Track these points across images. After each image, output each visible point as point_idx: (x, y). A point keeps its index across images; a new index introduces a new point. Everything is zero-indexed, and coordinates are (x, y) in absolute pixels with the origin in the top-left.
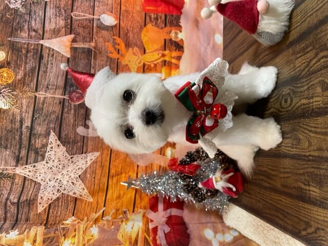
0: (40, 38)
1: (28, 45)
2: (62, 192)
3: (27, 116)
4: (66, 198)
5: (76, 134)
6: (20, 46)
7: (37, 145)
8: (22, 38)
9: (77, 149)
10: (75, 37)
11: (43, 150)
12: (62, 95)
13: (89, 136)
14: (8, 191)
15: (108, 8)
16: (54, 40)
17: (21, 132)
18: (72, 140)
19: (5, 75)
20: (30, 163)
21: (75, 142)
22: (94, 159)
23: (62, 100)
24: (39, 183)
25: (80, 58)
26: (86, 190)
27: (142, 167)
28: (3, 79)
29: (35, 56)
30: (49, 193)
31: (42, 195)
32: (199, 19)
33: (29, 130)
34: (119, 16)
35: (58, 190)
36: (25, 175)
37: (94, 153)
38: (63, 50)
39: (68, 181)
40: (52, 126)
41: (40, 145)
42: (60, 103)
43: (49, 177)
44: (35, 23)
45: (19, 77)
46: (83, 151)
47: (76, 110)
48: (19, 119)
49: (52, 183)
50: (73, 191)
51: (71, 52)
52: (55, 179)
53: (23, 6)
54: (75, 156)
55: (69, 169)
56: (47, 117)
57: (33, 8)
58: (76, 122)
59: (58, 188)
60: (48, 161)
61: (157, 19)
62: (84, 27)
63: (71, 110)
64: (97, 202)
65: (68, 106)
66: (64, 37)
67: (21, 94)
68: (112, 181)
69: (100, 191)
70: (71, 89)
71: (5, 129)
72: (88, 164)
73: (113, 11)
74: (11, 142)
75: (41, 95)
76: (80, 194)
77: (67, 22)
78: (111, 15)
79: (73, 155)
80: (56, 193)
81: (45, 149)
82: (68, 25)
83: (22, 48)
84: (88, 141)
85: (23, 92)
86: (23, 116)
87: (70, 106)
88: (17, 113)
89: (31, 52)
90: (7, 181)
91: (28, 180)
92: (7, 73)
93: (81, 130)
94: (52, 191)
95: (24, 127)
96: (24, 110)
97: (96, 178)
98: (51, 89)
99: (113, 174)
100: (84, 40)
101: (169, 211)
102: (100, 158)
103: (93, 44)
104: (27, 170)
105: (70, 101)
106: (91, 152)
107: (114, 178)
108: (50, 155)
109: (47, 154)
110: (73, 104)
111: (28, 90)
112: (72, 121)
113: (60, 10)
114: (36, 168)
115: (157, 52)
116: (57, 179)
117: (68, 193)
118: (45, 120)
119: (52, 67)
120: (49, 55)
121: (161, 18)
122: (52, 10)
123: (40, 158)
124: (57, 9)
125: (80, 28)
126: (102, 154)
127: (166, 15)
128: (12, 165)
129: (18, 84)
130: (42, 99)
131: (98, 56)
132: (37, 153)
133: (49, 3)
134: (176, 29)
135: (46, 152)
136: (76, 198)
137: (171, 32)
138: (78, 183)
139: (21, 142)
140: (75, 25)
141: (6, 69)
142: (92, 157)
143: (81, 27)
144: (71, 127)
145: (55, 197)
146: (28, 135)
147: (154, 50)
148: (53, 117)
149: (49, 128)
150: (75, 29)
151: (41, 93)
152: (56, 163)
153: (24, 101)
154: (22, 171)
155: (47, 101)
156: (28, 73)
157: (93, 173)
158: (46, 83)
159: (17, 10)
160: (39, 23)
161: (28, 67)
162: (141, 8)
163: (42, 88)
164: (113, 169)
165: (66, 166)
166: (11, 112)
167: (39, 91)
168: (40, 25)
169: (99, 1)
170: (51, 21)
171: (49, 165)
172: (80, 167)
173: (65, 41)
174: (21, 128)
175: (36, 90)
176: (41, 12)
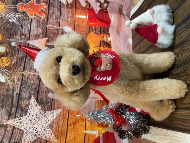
0: (27, 40)
1: (20, 43)
2: (38, 136)
3: (17, 87)
4: (40, 141)
5: (48, 97)
7: (22, 105)
8: (16, 39)
9: (47, 108)
10: (48, 39)
11: (26, 108)
13: (55, 99)
14: (2, 136)
15: (68, 23)
16: (36, 41)
17: (13, 97)
18: (45, 101)
19: (5, 61)
20: (18, 117)
21: (47, 103)
22: (58, 113)
24: (23, 131)
26: (53, 135)
28: (3, 64)
30: (29, 137)
31: (25, 139)
32: (119, 30)
33: (18, 96)
34: (74, 28)
35: (35, 135)
36: (14, 125)
37: (58, 110)
38: (41, 47)
39: (42, 129)
40: (32, 92)
41: (24, 105)
42: (38, 78)
43: (29, 126)
44: (25, 31)
45: (13, 62)
46: (51, 108)
48: (12, 89)
49: (31, 130)
50: (45, 136)
52: (33, 127)
53: (17, 21)
54: (47, 112)
55: (42, 121)
56: (30, 87)
57: (24, 22)
58: (48, 90)
59: (35, 133)
60: (29, 115)
61: (96, 29)
62: (54, 34)
66: (42, 39)
67: (14, 73)
68: (70, 128)
69: (62, 135)
71: (3, 95)
72: (55, 117)
73: (71, 25)
74: (6, 103)
75: (26, 73)
76: (50, 137)
77: (44, 30)
78: (69, 27)
79: (45, 111)
80: (33, 137)
81: (28, 108)
82: (44, 32)
84: (54, 102)
85: (16, 72)
86: (15, 86)
88: (11, 85)
90: (2, 130)
91: (16, 129)
93: (50, 95)
94: (31, 136)
95: (15, 93)
96: (15, 83)
97: (60, 127)
99: (70, 123)
102: (62, 113)
104: (15, 122)
106: (57, 109)
107: (71, 126)
108: (31, 111)
109: (28, 111)
111: (19, 71)
113: (40, 23)
114: (21, 120)
115: (96, 48)
116: (35, 128)
117: (42, 137)
118: (28, 89)
121: (98, 29)
122: (35, 23)
123: (24, 114)
124: (38, 23)
125: (51, 34)
126: (63, 110)
127: (101, 27)
128: (6, 118)
129: (12, 66)
130: (27, 76)
132: (22, 110)
133: (33, 20)
134: (106, 35)
135: (28, 110)
136: (47, 140)
137: (104, 37)
138: (48, 130)
139: (13, 103)
140: (48, 32)
141: (5, 57)
142: (57, 112)
144: (45, 93)
145: (33, 140)
146: (17, 98)
147: (94, 47)
148: (34, 86)
149: (31, 94)
150: (48, 34)
151: (27, 72)
152: (34, 117)
153: (16, 77)
154: (12, 123)
155: (30, 77)
156: (19, 60)
157: (58, 123)
158: (30, 66)
159: (14, 23)
160: (27, 31)
161: (19, 56)
162: (86, 23)
163: (28, 69)
164: (70, 120)
165: (41, 119)
166: (7, 84)
167: (26, 71)
168: (28, 32)
169: (63, 19)
170: (34, 30)
171: (29, 118)
172: (50, 119)
173: (43, 41)
174: (13, 94)
175: (24, 70)
176: (28, 24)
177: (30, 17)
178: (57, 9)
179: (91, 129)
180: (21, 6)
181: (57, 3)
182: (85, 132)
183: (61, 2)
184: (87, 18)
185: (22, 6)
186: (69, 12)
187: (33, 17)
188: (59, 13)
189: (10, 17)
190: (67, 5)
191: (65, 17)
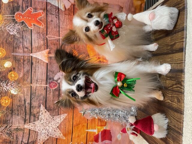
0: (30, 52)
1: (24, 57)
2: (50, 136)
4: (52, 139)
6: (19, 58)
7: (34, 112)
9: (55, 113)
10: (50, 50)
11: (37, 115)
12: (45, 85)
14: (22, 137)
16: (38, 53)
17: (25, 106)
18: (52, 108)
20: (32, 122)
21: (54, 109)
22: (64, 117)
24: (37, 132)
25: (53, 63)
26: (62, 134)
28: (12, 78)
29: (28, 63)
30: (43, 137)
31: (40, 138)
33: (29, 105)
35: (48, 135)
36: (30, 128)
38: (44, 59)
39: (52, 130)
41: (36, 113)
42: (45, 89)
43: (42, 128)
44: (26, 44)
45: (21, 76)
46: (58, 114)
47: (53, 92)
48: (23, 99)
49: (44, 131)
50: (55, 135)
51: (48, 60)
53: (18, 33)
54: (55, 116)
55: (52, 124)
56: (38, 97)
57: (24, 34)
58: (54, 99)
59: (47, 134)
60: (41, 120)
62: (54, 45)
63: (50, 93)
64: (68, 139)
66: (44, 51)
67: (23, 86)
68: (75, 129)
69: (69, 134)
70: (50, 81)
72: (62, 121)
74: (21, 112)
75: (34, 85)
76: (59, 136)
77: (45, 42)
80: (46, 137)
81: (39, 114)
82: (45, 44)
83: (20, 59)
85: (24, 84)
86: (26, 97)
87: (50, 91)
88: (22, 96)
89: (26, 61)
90: (21, 132)
91: (31, 131)
92: (14, 74)
95: (26, 103)
96: (25, 94)
97: (66, 127)
98: (39, 82)
99: (75, 125)
101: (104, 141)
102: (68, 116)
104: (31, 126)
106: (63, 114)
107: (76, 127)
108: (42, 117)
109: (40, 117)
110: (51, 89)
111: (27, 83)
112: (52, 98)
113: (40, 34)
114: (35, 124)
115: (96, 56)
116: (46, 129)
117: (53, 136)
118: (37, 99)
119: (39, 69)
120: (36, 62)
122: (35, 35)
123: (36, 119)
124: (38, 34)
125: (52, 45)
128: (22, 123)
129: (21, 80)
130: (35, 88)
132: (35, 116)
133: (33, 31)
136: (57, 138)
138: (57, 131)
139: (26, 111)
140: (49, 43)
141: (13, 72)
144: (52, 101)
145: (46, 139)
146: (29, 107)
147: (94, 55)
148: (42, 97)
149: (40, 103)
150: (49, 46)
152: (45, 121)
153: (25, 89)
154: (28, 126)
155: (38, 88)
156: (25, 74)
157: (64, 125)
158: (36, 78)
159: (15, 36)
160: (29, 43)
161: (25, 70)
163: (34, 81)
164: (74, 122)
166: (19, 96)
167: (33, 83)
168: (29, 45)
169: (62, 28)
170: (35, 42)
171: (41, 122)
172: (58, 122)
173: (45, 53)
174: (25, 104)
175: (31, 83)
176: (29, 36)
177: (29, 28)
178: (55, 17)
179: (92, 128)
180: (18, 16)
181: (54, 10)
182: (87, 130)
183: (58, 8)
185: (20, 16)
186: (68, 19)
187: (32, 27)
188: (57, 20)
189: (10, 29)
190: (65, 11)
191: (64, 24)
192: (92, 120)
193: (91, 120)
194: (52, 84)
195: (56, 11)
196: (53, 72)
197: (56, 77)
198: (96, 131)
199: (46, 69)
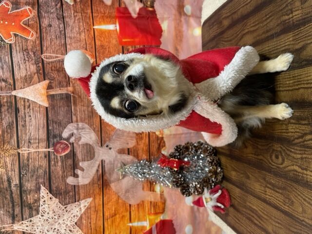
0: (12, 89)
3: (14, 174)
5: (66, 184)
7: (29, 201)
9: (69, 199)
10: (50, 82)
11: (36, 204)
12: (46, 148)
13: (80, 184)
15: (82, 45)
16: (27, 89)
17: (11, 191)
18: (63, 191)
20: (26, 219)
21: (67, 192)
22: (87, 205)
23: (47, 154)
25: (58, 106)
27: (134, 206)
29: (10, 110)
33: (19, 188)
34: (94, 53)
36: (23, 231)
37: (87, 200)
39: (66, 230)
40: (41, 180)
41: (32, 201)
42: (46, 157)
43: (46, 228)
44: (3, 72)
46: (75, 199)
47: (63, 161)
48: (6, 179)
51: (48, 100)
52: (53, 229)
54: (69, 206)
56: (34, 172)
58: (65, 173)
60: (43, 214)
63: (57, 162)
65: (54, 159)
66: (38, 84)
67: (3, 153)
68: (108, 223)
70: (55, 140)
72: (83, 210)
73: (87, 47)
74: (3, 202)
75: (24, 151)
77: (39, 66)
79: (67, 205)
81: (38, 204)
82: (40, 70)
84: (79, 190)
85: (5, 151)
86: (10, 174)
87: (57, 159)
88: (3, 173)
89: (4, 106)
93: (71, 180)
95: (12, 185)
96: (9, 168)
97: (92, 223)
98: (33, 143)
99: (108, 217)
100: (60, 85)
102: (93, 203)
103: (70, 89)
104: (24, 225)
105: (55, 153)
106: (84, 199)
107: (109, 220)
108: (44, 208)
109: (41, 208)
110: (59, 155)
111: (10, 148)
112: (61, 173)
113: (28, 53)
114: (32, 222)
116: (55, 229)
118: (33, 176)
119: (31, 119)
120: (25, 107)
122: (18, 54)
123: (34, 213)
124: (25, 53)
125: (53, 72)
126: (94, 199)
128: (8, 222)
130: (26, 155)
131: (78, 101)
132: (30, 208)
133: (14, 47)
135: (39, 206)
138: (75, 230)
139: (13, 200)
140: (48, 68)
142: (85, 204)
143: (55, 70)
144: (61, 179)
146: (19, 192)
148: (41, 171)
149: (38, 183)
150: (48, 73)
151: (24, 149)
152: (51, 215)
153: (8, 160)
154: (20, 227)
155: (32, 156)
156: (5, 130)
157: (88, 219)
158: (27, 138)
160: (7, 71)
162: (117, 41)
163: (24, 144)
164: (106, 212)
165: (61, 216)
167: (22, 148)
168: (9, 73)
169: (71, 38)
170: (20, 67)
171: (45, 218)
172: (75, 215)
173: (40, 88)
174: (10, 186)
175: (18, 147)
176: (7, 57)
177: (6, 41)
178: (56, 17)
179: (139, 220)
181: (53, 4)
182: (131, 225)
184: (116, 29)
186: (81, 21)
187: (11, 40)
188: (60, 24)
190: (75, 5)
191: (75, 31)
192: (138, 205)
193: (136, 206)
194: (58, 145)
195: (56, 5)
196: (60, 123)
197: (66, 132)
198: (146, 225)
199: (45, 119)
